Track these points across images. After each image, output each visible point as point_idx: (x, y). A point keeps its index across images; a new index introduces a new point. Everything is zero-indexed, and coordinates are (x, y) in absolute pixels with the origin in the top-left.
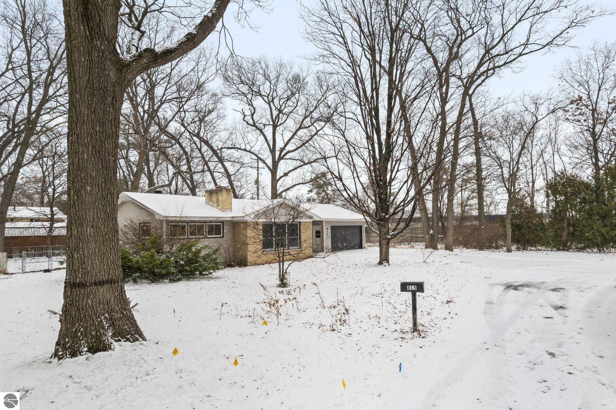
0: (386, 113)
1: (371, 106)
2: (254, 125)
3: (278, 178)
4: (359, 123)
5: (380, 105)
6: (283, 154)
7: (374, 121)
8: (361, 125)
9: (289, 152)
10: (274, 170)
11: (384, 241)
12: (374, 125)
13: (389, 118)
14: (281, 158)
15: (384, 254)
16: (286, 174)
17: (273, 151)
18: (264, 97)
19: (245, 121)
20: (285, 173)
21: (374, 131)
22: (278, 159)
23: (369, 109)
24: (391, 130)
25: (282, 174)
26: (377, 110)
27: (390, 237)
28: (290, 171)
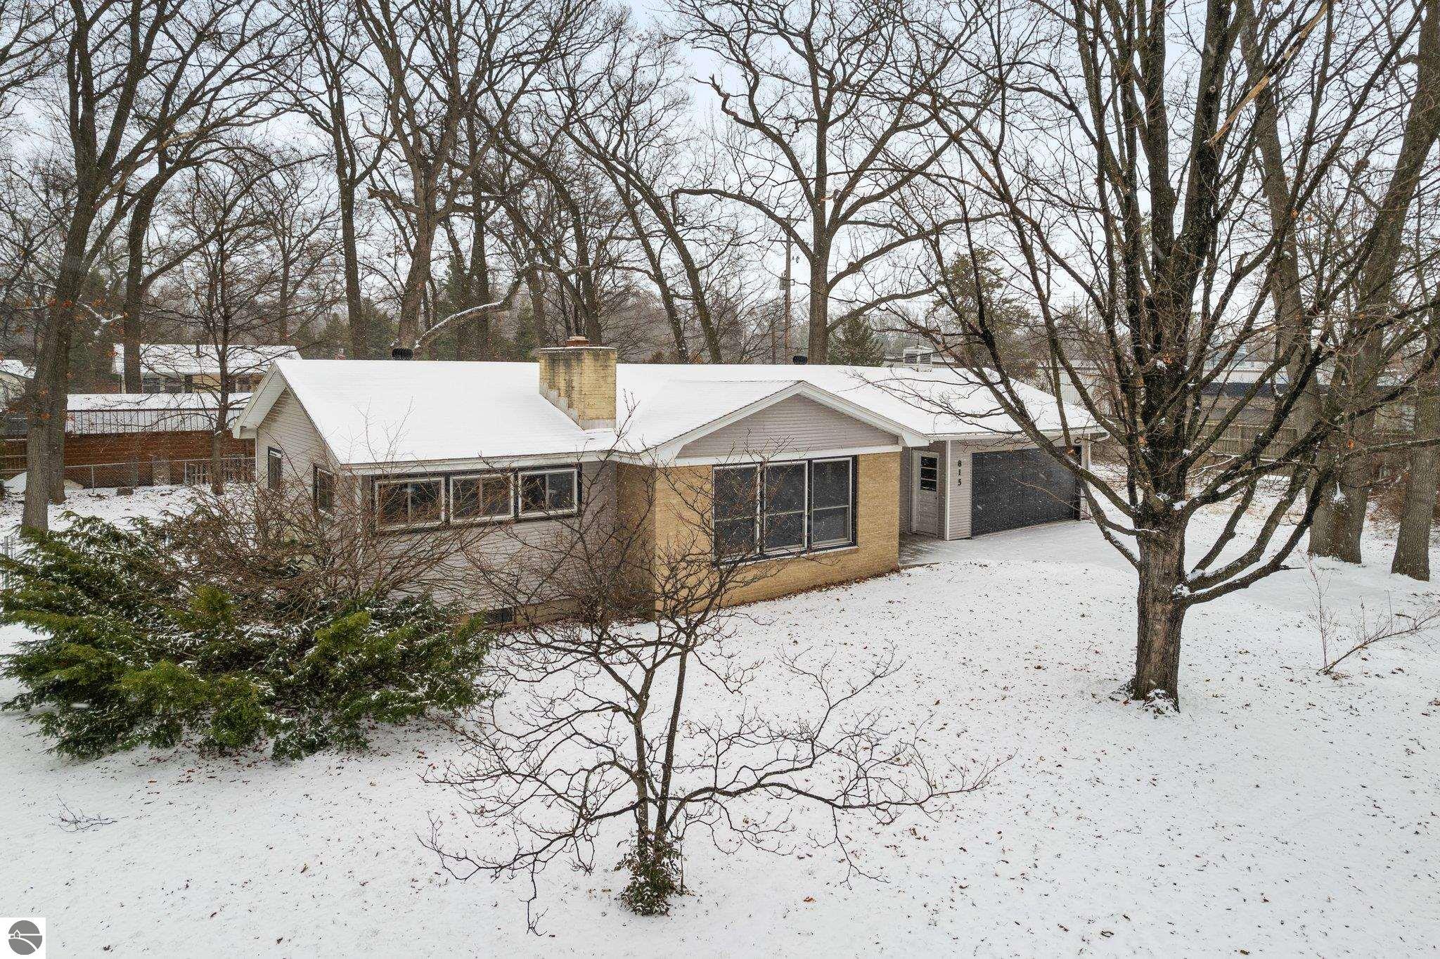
0: (1195, 63)
1: (1130, 35)
2: (758, 124)
3: (830, 278)
4: (1072, 107)
5: (1169, 27)
6: (845, 206)
7: (1140, 99)
8: (1078, 115)
9: (864, 201)
10: (818, 257)
11: (1159, 607)
12: (1140, 115)
13: (1212, 82)
14: (838, 221)
15: (1155, 658)
16: (854, 268)
17: (816, 201)
18: (792, 38)
19: (728, 112)
20: (851, 264)
21: (1139, 143)
22: (831, 221)
23: (1120, 47)
24: (1217, 137)
25: (843, 267)
26: (1155, 50)
27: (1186, 592)
28: (866, 259)
